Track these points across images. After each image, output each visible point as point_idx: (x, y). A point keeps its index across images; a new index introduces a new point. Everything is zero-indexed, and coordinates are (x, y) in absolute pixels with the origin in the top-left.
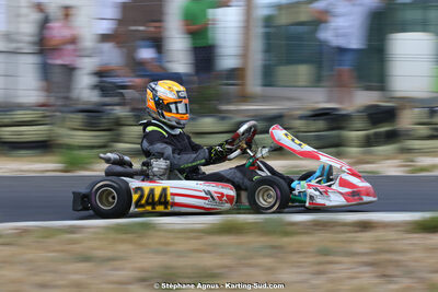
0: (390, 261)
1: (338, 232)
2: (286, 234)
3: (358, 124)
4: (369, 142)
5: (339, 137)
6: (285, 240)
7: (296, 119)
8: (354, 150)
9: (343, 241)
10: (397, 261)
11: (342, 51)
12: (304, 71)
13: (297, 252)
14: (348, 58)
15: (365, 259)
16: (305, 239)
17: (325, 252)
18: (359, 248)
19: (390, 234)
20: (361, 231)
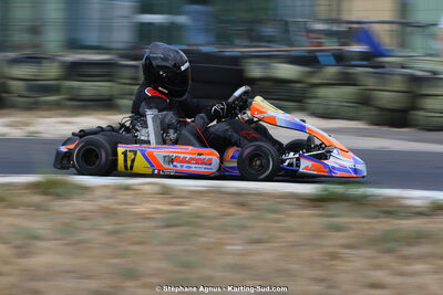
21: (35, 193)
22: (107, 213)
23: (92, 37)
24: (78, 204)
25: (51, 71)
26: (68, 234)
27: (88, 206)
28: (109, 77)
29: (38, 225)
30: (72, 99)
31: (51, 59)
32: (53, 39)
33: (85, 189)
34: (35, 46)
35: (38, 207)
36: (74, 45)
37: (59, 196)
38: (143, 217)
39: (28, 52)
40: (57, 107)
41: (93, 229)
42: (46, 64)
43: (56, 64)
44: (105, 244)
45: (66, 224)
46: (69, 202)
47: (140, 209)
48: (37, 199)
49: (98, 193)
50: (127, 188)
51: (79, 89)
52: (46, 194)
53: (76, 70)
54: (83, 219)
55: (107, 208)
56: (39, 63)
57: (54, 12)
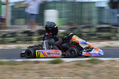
1: (29, 64)
2: (15, 65)
3: (36, 35)
4: (39, 39)
5: (31, 38)
7: (19, 33)
8: (35, 42)
9: (31, 66)
10: (45, 72)
12: (22, 21)
13: (18, 69)
15: (37, 71)
16: (20, 66)
17: (26, 69)
18: (35, 68)
19: (44, 64)
20: (36, 64)
21: (88, 63)
22: (108, 68)
23: (105, 21)
24: (100, 65)
25: (93, 30)
26: (97, 73)
27: (103, 66)
28: (109, 31)
29: (89, 71)
30: (99, 37)
31: (93, 27)
32: (94, 21)
33: (102, 61)
34: (89, 23)
35: (89, 66)
36: (100, 23)
37: (95, 63)
39: (87, 25)
40: (95, 40)
41: (104, 72)
42: (92, 28)
43: (95, 28)
45: (97, 71)
46: (98, 65)
48: (89, 64)
49: (106, 62)
50: (113, 61)
51: (101, 35)
52: (91, 63)
53: (100, 30)
54: (102, 69)
55: (108, 66)
56: (90, 28)
57: (95, 14)
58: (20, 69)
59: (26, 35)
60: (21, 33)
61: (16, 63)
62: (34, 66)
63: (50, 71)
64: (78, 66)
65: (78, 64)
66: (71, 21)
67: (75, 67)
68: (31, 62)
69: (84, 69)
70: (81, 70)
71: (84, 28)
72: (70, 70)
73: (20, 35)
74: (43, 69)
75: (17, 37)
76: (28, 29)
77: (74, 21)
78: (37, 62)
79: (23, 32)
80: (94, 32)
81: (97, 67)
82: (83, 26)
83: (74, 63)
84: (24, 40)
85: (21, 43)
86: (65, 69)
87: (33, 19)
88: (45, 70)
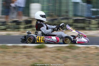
0: (30, 55)
1: (18, 48)
2: (7, 48)
3: (23, 24)
4: (25, 28)
5: (19, 27)
6: (6, 50)
7: (9, 22)
8: (22, 30)
9: (20, 50)
10: (32, 55)
11: (20, 7)
13: (9, 53)
14: (21, 9)
15: (24, 54)
16: (11, 50)
17: (15, 53)
18: (23, 52)
19: (30, 49)
20: (24, 48)
21: (67, 48)
22: (84, 53)
23: (79, 14)
24: (77, 51)
25: (71, 21)
26: (75, 57)
27: (80, 51)
28: (84, 23)
29: (68, 55)
30: (75, 28)
31: (71, 18)
32: (71, 14)
33: (79, 47)
34: (67, 16)
35: (68, 51)
37: (73, 49)
38: (92, 54)
39: (65, 17)
41: (81, 56)
42: (69, 20)
44: (83, 60)
45: (75, 55)
46: (75, 50)
47: (91, 52)
48: (68, 50)
49: (82, 48)
50: (88, 47)
51: (77, 25)
52: (70, 48)
53: (76, 21)
54: (79, 54)
56: (68, 19)
57: (71, 8)
58: (11, 53)
59: (15, 24)
60: (10, 22)
61: (8, 47)
62: (22, 50)
63: (36, 55)
64: (59, 51)
65: (59, 50)
66: (52, 14)
67: (56, 52)
68: (20, 46)
69: (64, 53)
70: (61, 55)
71: (63, 19)
72: (53, 54)
73: (9, 24)
74: (30, 53)
75: (7, 26)
76: (16, 19)
77: (54, 14)
78: (24, 47)
79: (12, 21)
80: (71, 23)
81: (75, 52)
82: (62, 18)
83: (56, 48)
84: (13, 28)
85: (10, 31)
86: (48, 53)
87: (20, 11)
88: (31, 54)
